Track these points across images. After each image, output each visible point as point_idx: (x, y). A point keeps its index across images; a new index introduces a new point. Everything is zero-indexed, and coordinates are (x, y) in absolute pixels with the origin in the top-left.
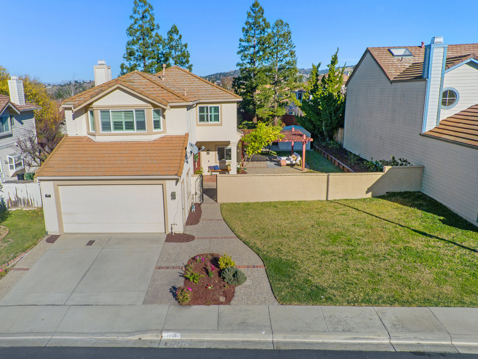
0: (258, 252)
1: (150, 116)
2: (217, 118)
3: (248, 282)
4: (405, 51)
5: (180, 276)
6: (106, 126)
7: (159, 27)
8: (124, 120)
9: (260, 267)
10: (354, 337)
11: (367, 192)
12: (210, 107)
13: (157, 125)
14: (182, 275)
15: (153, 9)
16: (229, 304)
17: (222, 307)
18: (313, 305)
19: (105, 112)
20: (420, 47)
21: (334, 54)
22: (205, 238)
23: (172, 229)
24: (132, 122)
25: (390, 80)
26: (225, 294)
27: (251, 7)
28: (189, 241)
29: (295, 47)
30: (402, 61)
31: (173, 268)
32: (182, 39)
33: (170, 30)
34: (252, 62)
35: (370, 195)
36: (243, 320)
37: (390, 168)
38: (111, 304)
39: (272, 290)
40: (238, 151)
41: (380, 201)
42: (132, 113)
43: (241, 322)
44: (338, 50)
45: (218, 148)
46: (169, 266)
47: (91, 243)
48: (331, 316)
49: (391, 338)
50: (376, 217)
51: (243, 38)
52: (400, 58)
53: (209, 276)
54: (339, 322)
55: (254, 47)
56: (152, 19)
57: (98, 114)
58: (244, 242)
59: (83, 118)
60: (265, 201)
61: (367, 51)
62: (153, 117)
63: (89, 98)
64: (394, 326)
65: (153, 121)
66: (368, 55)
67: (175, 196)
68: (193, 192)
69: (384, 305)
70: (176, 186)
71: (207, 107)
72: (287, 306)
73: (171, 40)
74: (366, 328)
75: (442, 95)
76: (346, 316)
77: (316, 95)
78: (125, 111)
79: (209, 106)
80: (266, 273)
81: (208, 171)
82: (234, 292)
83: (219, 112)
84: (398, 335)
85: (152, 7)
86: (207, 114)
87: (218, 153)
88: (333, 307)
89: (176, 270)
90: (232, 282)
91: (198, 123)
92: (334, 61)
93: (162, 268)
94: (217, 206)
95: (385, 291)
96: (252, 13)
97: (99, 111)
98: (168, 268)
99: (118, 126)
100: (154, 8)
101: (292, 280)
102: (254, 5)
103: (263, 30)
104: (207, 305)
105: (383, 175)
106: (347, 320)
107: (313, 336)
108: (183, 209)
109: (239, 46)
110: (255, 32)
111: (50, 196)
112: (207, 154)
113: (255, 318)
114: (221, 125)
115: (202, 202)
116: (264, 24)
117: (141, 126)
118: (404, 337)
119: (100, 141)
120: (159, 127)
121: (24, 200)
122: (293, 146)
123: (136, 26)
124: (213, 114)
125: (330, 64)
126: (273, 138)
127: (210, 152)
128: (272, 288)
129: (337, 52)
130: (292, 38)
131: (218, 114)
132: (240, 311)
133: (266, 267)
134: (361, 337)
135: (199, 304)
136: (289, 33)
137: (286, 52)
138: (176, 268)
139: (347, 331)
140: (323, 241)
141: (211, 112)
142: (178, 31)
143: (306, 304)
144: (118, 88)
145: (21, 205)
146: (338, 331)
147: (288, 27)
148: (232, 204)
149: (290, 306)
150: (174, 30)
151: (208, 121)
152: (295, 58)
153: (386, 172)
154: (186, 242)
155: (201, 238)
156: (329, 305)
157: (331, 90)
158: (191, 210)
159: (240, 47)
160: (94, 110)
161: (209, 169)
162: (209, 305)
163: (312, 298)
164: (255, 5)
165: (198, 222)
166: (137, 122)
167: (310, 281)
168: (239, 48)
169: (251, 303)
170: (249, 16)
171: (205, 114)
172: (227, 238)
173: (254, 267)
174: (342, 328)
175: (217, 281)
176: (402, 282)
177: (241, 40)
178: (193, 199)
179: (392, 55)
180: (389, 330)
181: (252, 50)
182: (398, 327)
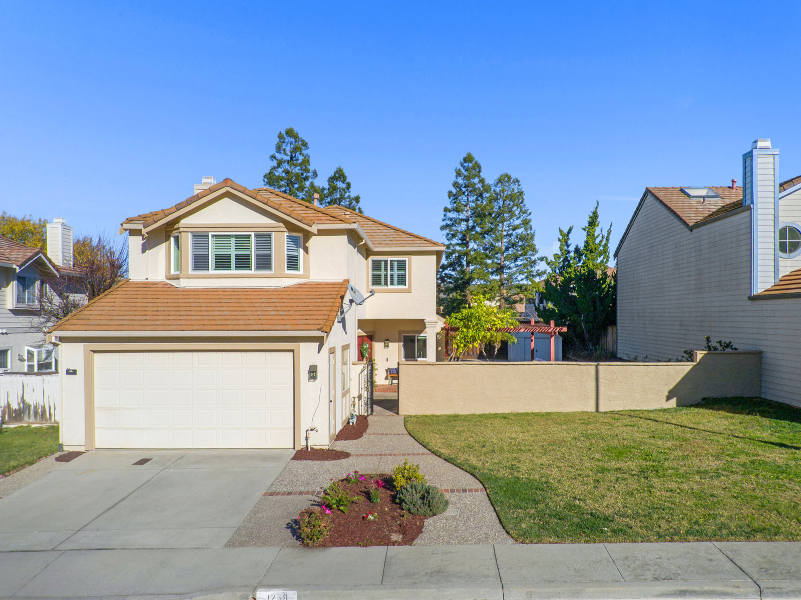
0: (472, 472)
1: (281, 244)
2: (402, 280)
3: (450, 512)
4: (708, 192)
5: (313, 505)
6: (200, 262)
7: (317, 175)
8: (233, 252)
9: (476, 490)
10: (682, 588)
11: (668, 398)
12: (391, 261)
13: (293, 263)
14: (316, 503)
15: (308, 148)
16: (411, 545)
17: (394, 550)
18: (587, 542)
19: (200, 237)
20: (729, 187)
21: (593, 210)
22: (371, 455)
23: (307, 439)
24: (249, 256)
25: (688, 225)
26: (402, 530)
27: (461, 163)
28: (339, 459)
29: (530, 214)
30: (705, 203)
31: (301, 493)
32: (351, 190)
33: (333, 175)
34: (464, 242)
35: (673, 403)
36: (439, 567)
37: (705, 354)
38: (155, 547)
39: (501, 523)
40: (440, 348)
41: (694, 410)
42: (249, 239)
43: (435, 571)
44: (598, 204)
45: (404, 336)
46: (293, 491)
47: (143, 462)
48: (627, 558)
49: (764, 592)
50: (690, 428)
51: (450, 207)
52: (702, 200)
53: (372, 502)
54: (645, 566)
55: (467, 220)
56: (306, 161)
57: (188, 241)
58: (445, 460)
59: (160, 250)
60: (487, 412)
61: (648, 192)
62: (286, 248)
63: (174, 209)
64: (763, 570)
65: (286, 257)
66: (649, 198)
67: (316, 372)
68: (354, 393)
69: (733, 538)
70: (318, 353)
71: (386, 262)
72: (533, 545)
73: (333, 189)
74: (704, 574)
75: (778, 237)
76: (659, 557)
77: (568, 273)
78: (236, 237)
79: (390, 258)
80: (488, 499)
81: (386, 378)
82: (422, 527)
83: (405, 270)
84: (777, 585)
85: (306, 144)
86: (386, 273)
87: (404, 346)
88: (628, 545)
89: (306, 496)
90: (419, 509)
91: (370, 288)
92: (593, 222)
93: (278, 494)
94: (399, 420)
95: (730, 518)
96: (463, 171)
97: (190, 235)
98: (290, 494)
99: (222, 262)
100: (309, 145)
101: (541, 506)
102: (465, 160)
103: (481, 195)
104: (364, 546)
105: (695, 365)
106: (661, 563)
107: (591, 589)
108: (331, 401)
109: (443, 217)
110: (468, 199)
111: (74, 372)
112: (385, 346)
113: (464, 563)
114: (409, 291)
115: (369, 413)
116: (482, 186)
117: (265, 262)
118: (791, 589)
119: (186, 287)
120: (297, 268)
121: (35, 407)
122: (533, 349)
123: (279, 172)
124: (396, 273)
125: (587, 226)
126: (499, 323)
127: (390, 344)
128: (500, 520)
129: (597, 208)
130: (525, 201)
131: (404, 272)
132: (432, 554)
133: (488, 491)
134: (697, 588)
135: (346, 545)
136: (521, 193)
137: (517, 222)
138: (307, 493)
139: (664, 579)
140: (597, 456)
141: (392, 270)
142: (346, 177)
143: (572, 542)
144: (228, 195)
145: (29, 418)
146: (645, 580)
147: (519, 185)
148: (426, 416)
149: (541, 545)
150: (339, 175)
151: (387, 285)
152: (532, 232)
153: (698, 361)
154: (332, 460)
155: (362, 455)
156: (620, 542)
157: (592, 266)
158: (349, 423)
159: (445, 219)
160: (180, 233)
161: (387, 374)
162: (366, 546)
163: (583, 532)
164: (468, 159)
165: (361, 436)
166: (258, 256)
167: (579, 507)
168: (443, 220)
169: (457, 541)
170: (459, 174)
171: (383, 273)
172: (414, 454)
173: (464, 491)
174: (653, 575)
175: (386, 509)
176: (760, 504)
177: (446, 210)
178: (354, 405)
179: (688, 196)
180: (755, 577)
181: (463, 226)
182: (773, 572)
